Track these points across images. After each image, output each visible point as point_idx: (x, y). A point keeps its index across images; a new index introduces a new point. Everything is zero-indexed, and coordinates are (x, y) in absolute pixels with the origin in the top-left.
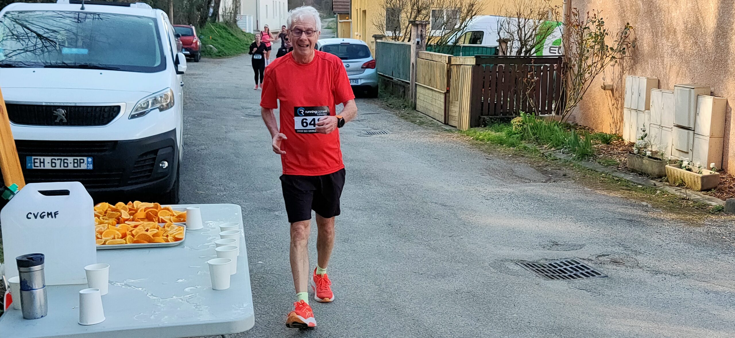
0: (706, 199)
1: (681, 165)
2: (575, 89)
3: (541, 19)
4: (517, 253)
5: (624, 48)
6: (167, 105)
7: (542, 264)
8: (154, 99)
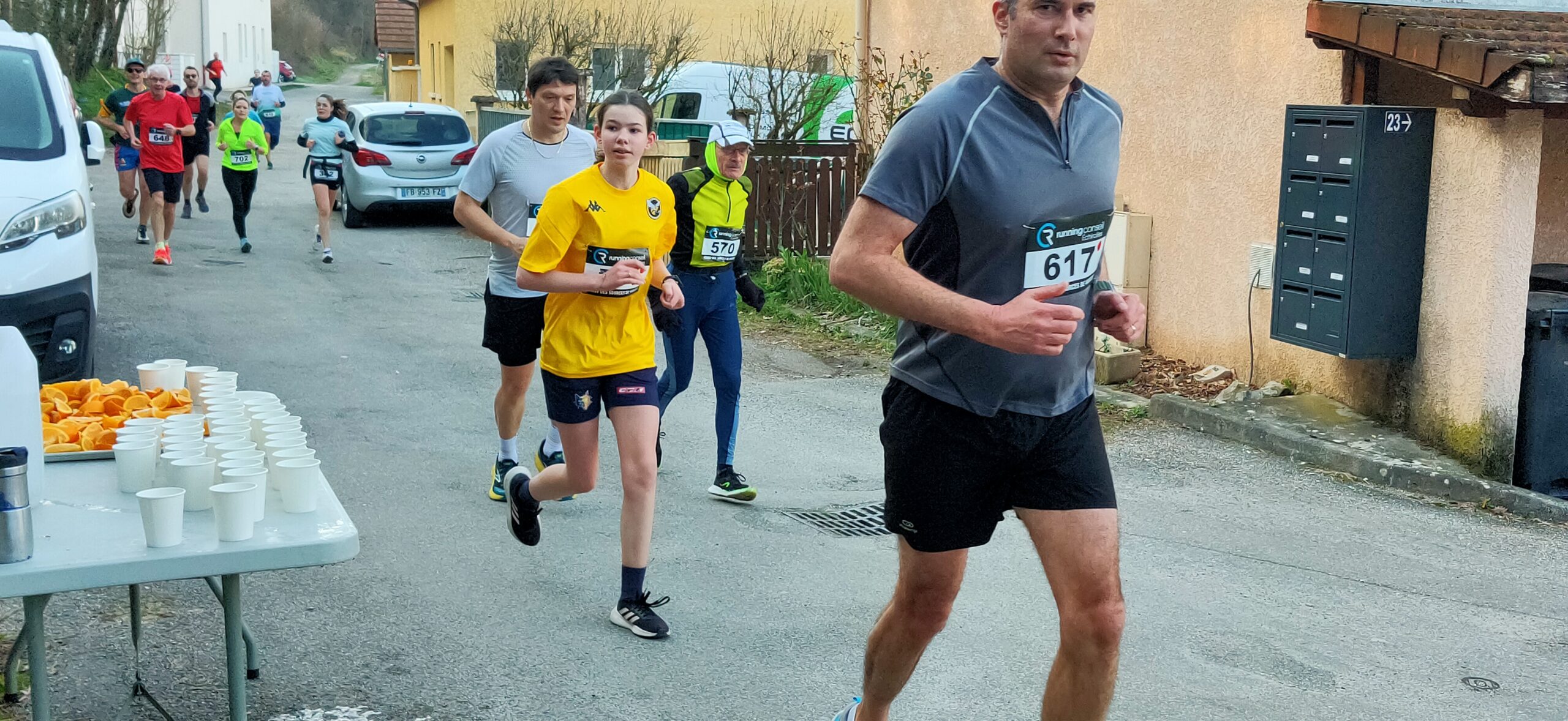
0: (1118, 398)
3: (811, 72)
4: (784, 498)
6: (72, 226)
7: (830, 514)
8: (46, 214)
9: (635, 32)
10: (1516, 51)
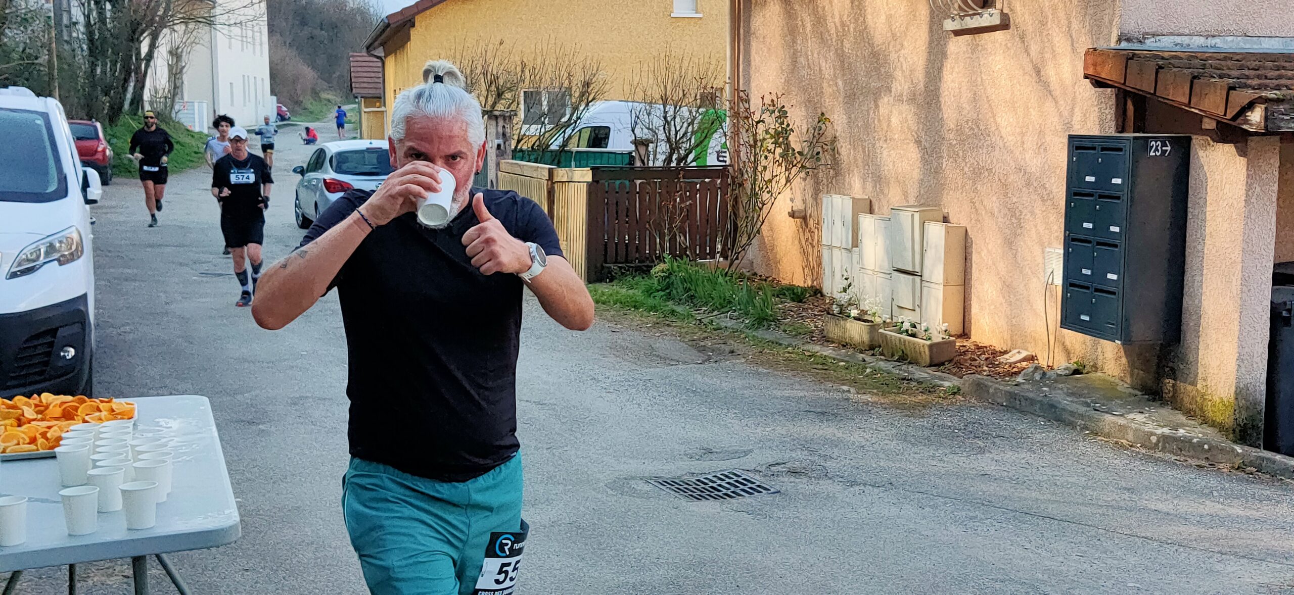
0: (936, 378)
1: (901, 328)
2: (747, 217)
3: (700, 107)
4: (650, 468)
5: (818, 153)
6: (71, 254)
7: (686, 481)
8: (50, 246)
9: (554, 78)
10: (1254, 89)
